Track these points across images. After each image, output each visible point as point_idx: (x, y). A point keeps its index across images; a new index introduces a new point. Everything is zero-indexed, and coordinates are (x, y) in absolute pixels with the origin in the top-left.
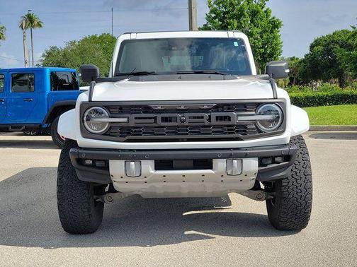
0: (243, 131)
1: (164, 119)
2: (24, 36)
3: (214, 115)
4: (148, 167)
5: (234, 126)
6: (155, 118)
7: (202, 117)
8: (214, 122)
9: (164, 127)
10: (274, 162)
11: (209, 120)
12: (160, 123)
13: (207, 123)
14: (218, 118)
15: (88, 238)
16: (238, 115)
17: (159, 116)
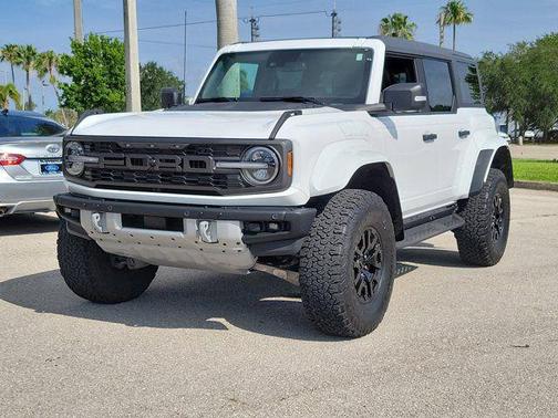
0: (223, 183)
1: (134, 161)
2: (442, 37)
3: (188, 158)
4: (115, 221)
5: (210, 174)
6: (125, 159)
7: (173, 161)
8: (187, 168)
9: (133, 171)
10: (268, 230)
11: (182, 165)
12: (129, 166)
13: (179, 169)
14: (193, 164)
15: (105, 309)
16: (216, 161)
17: (129, 157)
